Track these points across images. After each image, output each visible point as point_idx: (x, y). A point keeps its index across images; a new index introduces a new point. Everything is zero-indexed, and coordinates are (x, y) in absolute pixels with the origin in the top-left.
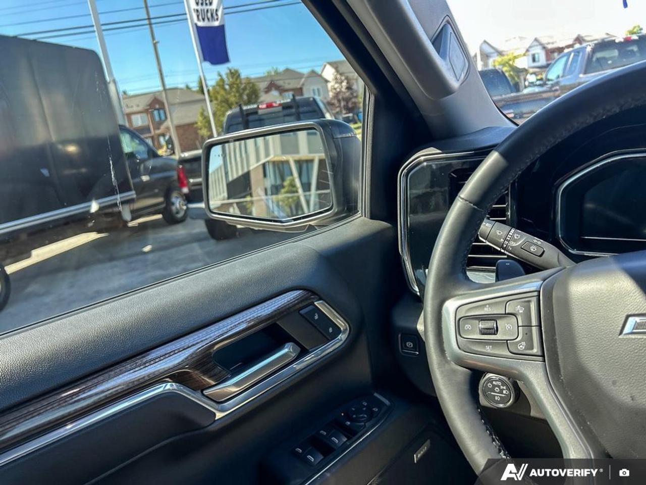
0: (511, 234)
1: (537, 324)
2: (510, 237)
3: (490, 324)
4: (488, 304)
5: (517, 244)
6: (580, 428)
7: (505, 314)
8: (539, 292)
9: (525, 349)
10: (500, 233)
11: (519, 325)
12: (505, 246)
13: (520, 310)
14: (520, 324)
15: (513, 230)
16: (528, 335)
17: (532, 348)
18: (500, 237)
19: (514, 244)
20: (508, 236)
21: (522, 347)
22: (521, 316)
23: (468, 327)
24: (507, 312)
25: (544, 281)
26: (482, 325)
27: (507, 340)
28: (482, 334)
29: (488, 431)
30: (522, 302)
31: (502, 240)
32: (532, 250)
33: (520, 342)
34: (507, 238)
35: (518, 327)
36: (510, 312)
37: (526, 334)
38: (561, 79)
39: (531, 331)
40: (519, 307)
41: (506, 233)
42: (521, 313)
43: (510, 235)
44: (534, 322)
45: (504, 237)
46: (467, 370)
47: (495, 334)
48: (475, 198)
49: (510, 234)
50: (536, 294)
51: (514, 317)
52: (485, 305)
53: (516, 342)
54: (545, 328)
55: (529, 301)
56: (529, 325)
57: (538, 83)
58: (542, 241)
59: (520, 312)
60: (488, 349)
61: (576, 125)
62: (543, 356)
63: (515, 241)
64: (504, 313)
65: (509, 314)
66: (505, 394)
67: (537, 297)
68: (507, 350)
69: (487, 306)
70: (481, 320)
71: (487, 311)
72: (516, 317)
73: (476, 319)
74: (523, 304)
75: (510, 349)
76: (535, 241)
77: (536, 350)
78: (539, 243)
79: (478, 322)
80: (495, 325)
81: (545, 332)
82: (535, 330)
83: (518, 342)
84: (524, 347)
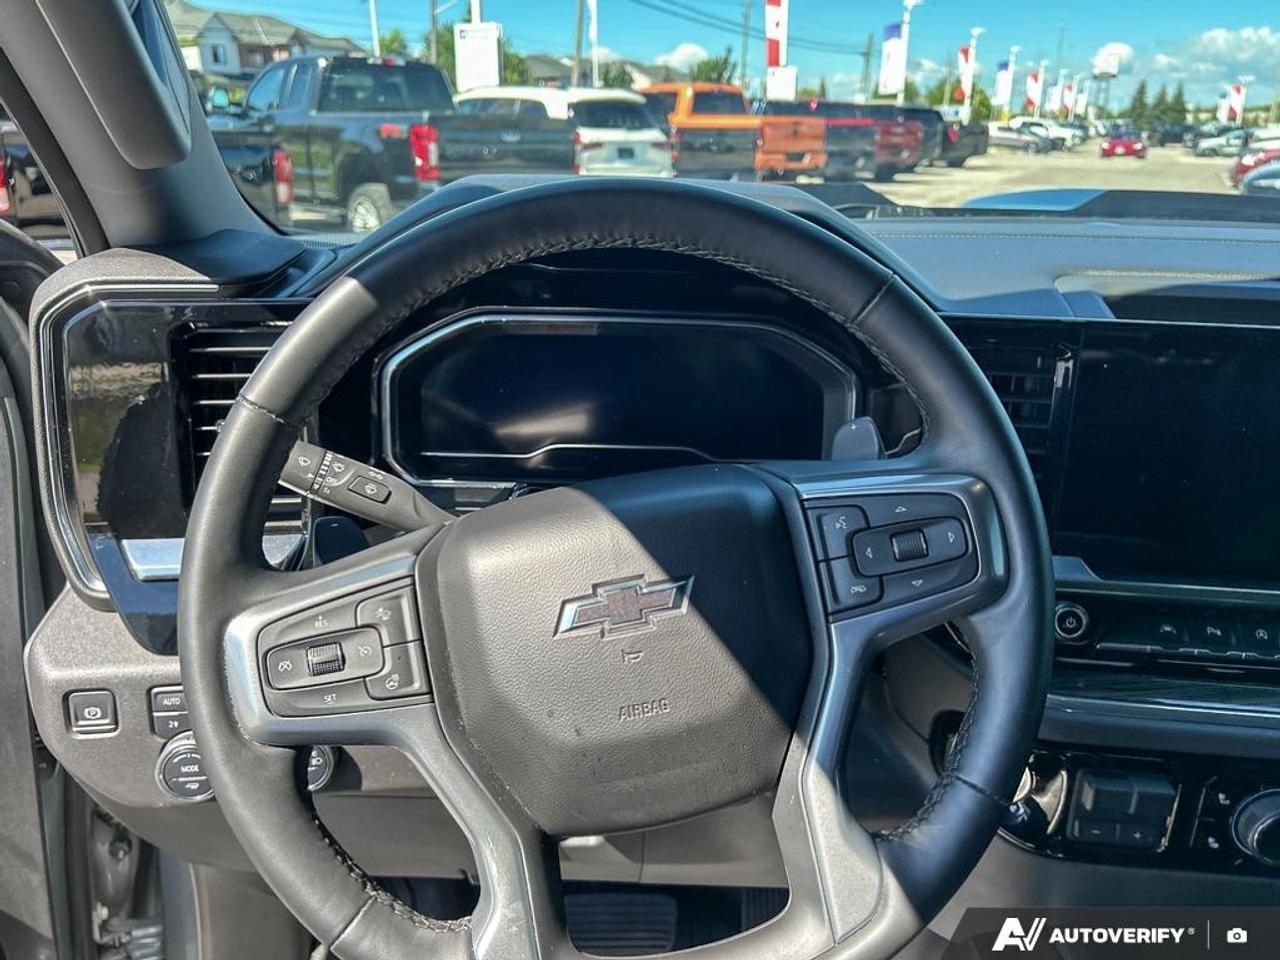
0: (328, 463)
1: (416, 638)
2: (326, 468)
3: (329, 653)
4: (322, 614)
5: (340, 483)
6: (497, 801)
7: (357, 628)
8: (413, 576)
9: (400, 687)
10: (305, 461)
11: (385, 644)
12: (316, 487)
13: (383, 614)
14: (386, 642)
15: (329, 455)
16: (402, 659)
17: (412, 683)
18: (306, 470)
19: (332, 482)
20: (323, 467)
21: (392, 684)
22: (387, 626)
23: (285, 665)
24: (359, 623)
25: (418, 554)
26: (315, 657)
27: (364, 677)
28: (314, 675)
29: (339, 857)
30: (386, 600)
31: (310, 475)
32: (369, 492)
33: (389, 675)
34: (321, 472)
35: (383, 647)
36: (365, 622)
37: (399, 658)
38: (274, 112)
39: (406, 651)
40: (381, 610)
41: (316, 460)
42: (387, 621)
43: (325, 465)
44: (410, 635)
45: (313, 468)
46: (287, 750)
47: (340, 670)
48: (280, 403)
49: (325, 462)
50: (408, 581)
51: (373, 630)
52: (315, 617)
53: (382, 677)
54: (429, 642)
55: (398, 597)
56: (400, 641)
57: (233, 110)
58: (384, 473)
59: (384, 619)
60: (330, 701)
61: (459, 274)
62: (431, 692)
63: (335, 475)
64: (354, 626)
65: (363, 626)
66: (316, 766)
67: (412, 587)
68: (366, 695)
69: (320, 618)
70: (311, 648)
71: (320, 626)
72: (376, 629)
73: (299, 647)
74: (388, 603)
75: (370, 691)
76: (372, 474)
77: (418, 684)
78: (380, 477)
79: (304, 652)
80: (339, 653)
81: (429, 649)
82: (413, 649)
83: (385, 675)
84: (396, 684)
